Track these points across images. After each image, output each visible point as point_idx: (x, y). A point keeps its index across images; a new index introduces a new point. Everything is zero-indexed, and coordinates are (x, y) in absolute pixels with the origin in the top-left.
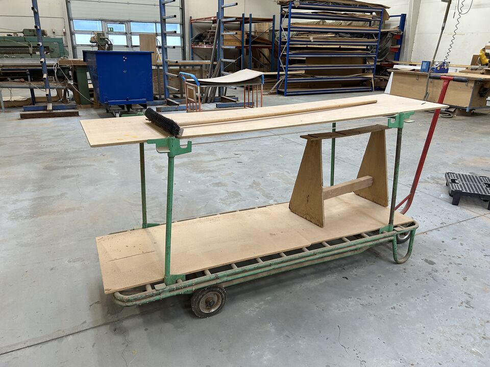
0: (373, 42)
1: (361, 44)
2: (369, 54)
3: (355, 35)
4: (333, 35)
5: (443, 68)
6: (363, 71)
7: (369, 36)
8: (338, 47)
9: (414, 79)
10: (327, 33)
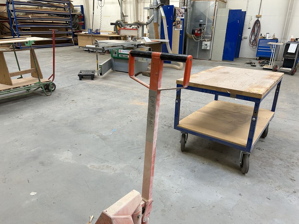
0: (68, 19)
1: (63, 21)
2: (67, 26)
3: (60, 15)
4: (48, 15)
5: (97, 32)
6: (67, 35)
7: (65, 16)
8: (52, 22)
9: (86, 38)
10: (44, 13)
